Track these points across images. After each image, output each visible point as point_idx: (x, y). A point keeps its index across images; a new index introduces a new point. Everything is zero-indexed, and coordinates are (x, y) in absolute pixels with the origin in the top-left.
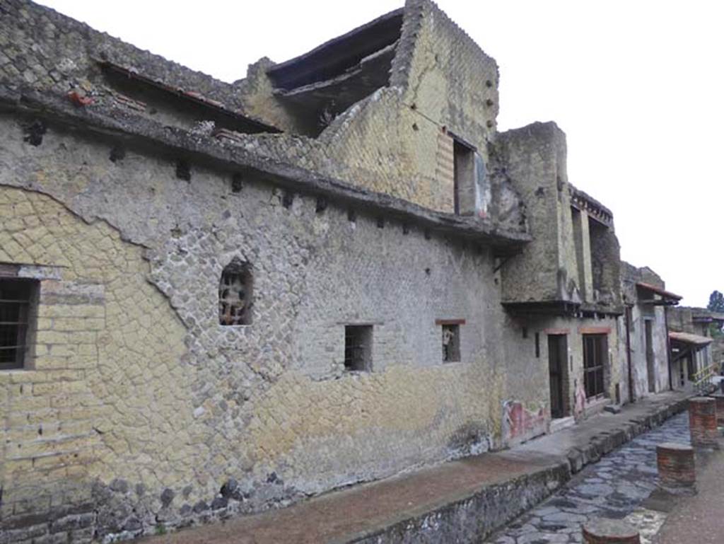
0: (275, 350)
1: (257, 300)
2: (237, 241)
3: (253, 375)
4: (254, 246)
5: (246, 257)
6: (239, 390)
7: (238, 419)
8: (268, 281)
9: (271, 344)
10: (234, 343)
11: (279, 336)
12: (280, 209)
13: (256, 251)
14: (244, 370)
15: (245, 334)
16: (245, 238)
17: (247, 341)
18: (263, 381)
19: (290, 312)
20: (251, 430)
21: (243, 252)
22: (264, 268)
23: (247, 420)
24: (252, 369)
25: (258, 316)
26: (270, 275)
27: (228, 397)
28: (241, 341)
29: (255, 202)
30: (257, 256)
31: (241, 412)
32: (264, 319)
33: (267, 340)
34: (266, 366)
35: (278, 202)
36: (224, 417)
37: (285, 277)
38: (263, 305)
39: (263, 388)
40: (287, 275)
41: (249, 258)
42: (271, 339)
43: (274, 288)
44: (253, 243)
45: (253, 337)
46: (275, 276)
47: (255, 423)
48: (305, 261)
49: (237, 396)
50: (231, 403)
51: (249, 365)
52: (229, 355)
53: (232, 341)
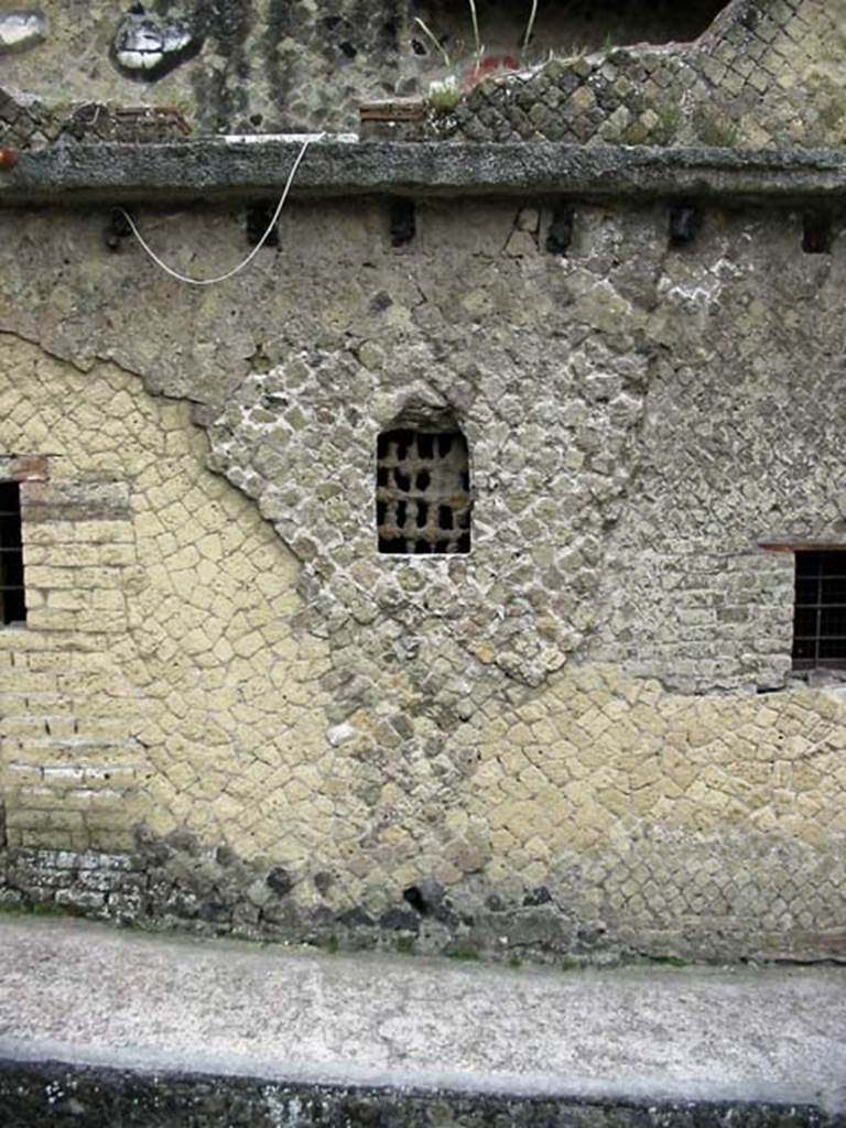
0: (539, 613)
1: (482, 494)
2: (416, 359)
3: (473, 667)
4: (463, 366)
5: (444, 395)
6: (441, 696)
7: (443, 760)
8: (512, 444)
9: (527, 597)
10: (420, 593)
11: (554, 580)
12: (535, 263)
13: (472, 375)
14: (451, 654)
15: (451, 574)
16: (438, 349)
17: (454, 591)
18: (506, 682)
19: (587, 520)
20: (477, 787)
21: (432, 383)
22: (498, 415)
23: (468, 763)
24: (472, 654)
25: (484, 533)
26: (520, 430)
27: (417, 709)
28: (438, 590)
29: (459, 258)
30: (475, 388)
31: (450, 745)
32: (501, 539)
33: (517, 587)
34: (512, 648)
35: (530, 245)
36: (405, 753)
37: (564, 434)
38: (500, 506)
39: (508, 699)
40: (572, 429)
41: (453, 395)
42: (527, 587)
43: (529, 462)
44: (461, 360)
45: (470, 579)
46: (533, 433)
47: (487, 772)
48: (636, 386)
49: (436, 710)
50: (422, 724)
51: (462, 643)
52: (409, 622)
53: (416, 589)
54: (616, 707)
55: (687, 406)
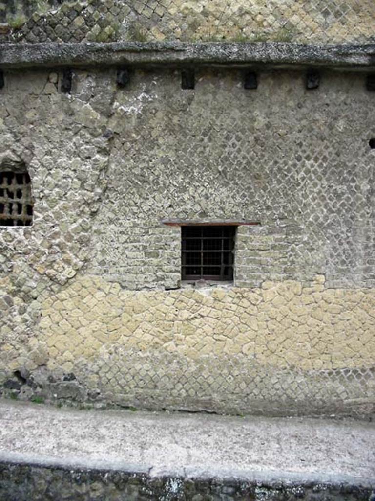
0: (64, 252)
1: (37, 200)
2: (6, 141)
3: (36, 276)
4: (26, 144)
5: (19, 156)
6: (24, 288)
7: (26, 316)
8: (49, 178)
9: (58, 245)
10: (12, 243)
11: (69, 238)
12: (56, 97)
13: (31, 148)
14: (26, 270)
15: (25, 235)
16: (16, 136)
17: (26, 242)
18: (51, 283)
19: (82, 211)
20: (41, 328)
21: (14, 151)
22: (42, 165)
23: (37, 317)
24: (35, 270)
25: (38, 217)
26: (52, 172)
27: (14, 293)
28: (19, 242)
29: (23, 95)
30: (32, 153)
31: (29, 310)
32: (46, 220)
33: (53, 241)
34: (52, 268)
35: (54, 89)
36: (10, 312)
37: (71, 173)
38: (45, 205)
39: (52, 290)
40: (75, 171)
41: (23, 157)
42: (57, 241)
43: (56, 186)
44: (26, 141)
45: (33, 237)
46: (58, 173)
47: (45, 322)
49: (22, 294)
50: (16, 300)
51: (31, 265)
52: (8, 255)
53: (10, 241)
54: (99, 295)
55: (128, 160)
